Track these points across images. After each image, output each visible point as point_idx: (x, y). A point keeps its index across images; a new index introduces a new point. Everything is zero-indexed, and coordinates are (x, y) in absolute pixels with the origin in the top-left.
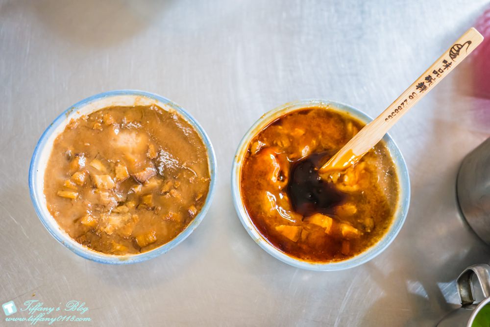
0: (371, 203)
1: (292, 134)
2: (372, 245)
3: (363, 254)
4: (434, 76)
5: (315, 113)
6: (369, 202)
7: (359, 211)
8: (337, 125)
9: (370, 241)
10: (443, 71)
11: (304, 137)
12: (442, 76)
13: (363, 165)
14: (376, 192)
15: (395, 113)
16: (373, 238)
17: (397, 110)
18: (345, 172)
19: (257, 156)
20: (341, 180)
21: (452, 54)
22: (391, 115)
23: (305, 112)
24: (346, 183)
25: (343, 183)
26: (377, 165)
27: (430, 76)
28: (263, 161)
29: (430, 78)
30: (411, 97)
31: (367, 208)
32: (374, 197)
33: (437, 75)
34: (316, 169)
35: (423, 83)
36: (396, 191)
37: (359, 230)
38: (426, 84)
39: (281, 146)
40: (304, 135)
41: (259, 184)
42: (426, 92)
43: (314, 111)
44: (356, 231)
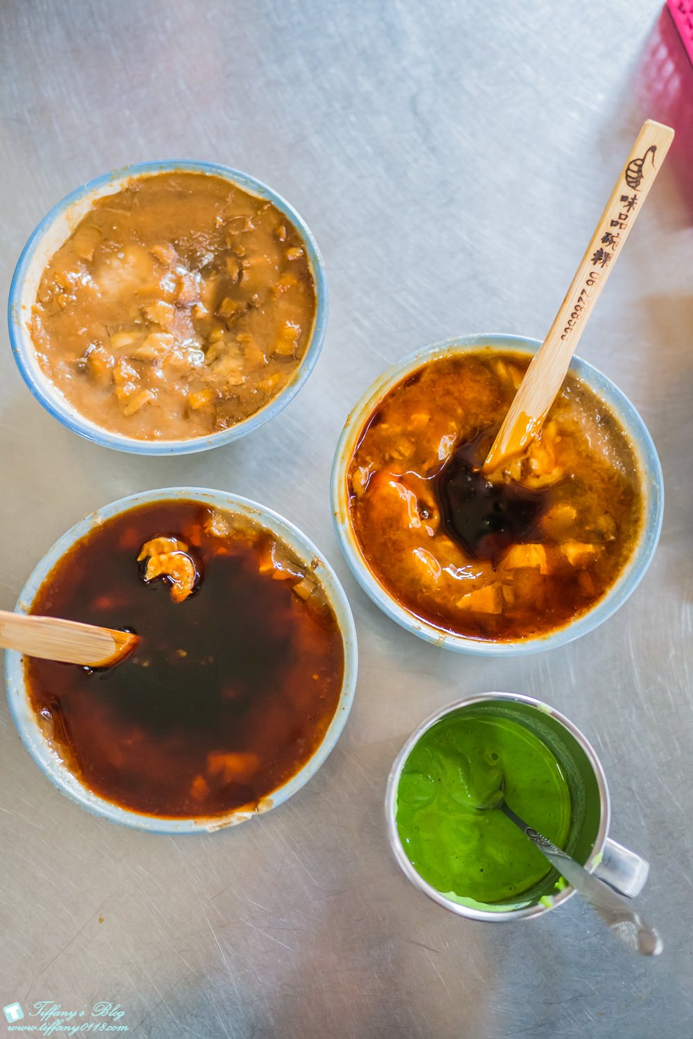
0: (594, 488)
1: (410, 428)
2: (626, 559)
3: (620, 582)
4: (614, 231)
5: (432, 373)
6: (591, 488)
7: (580, 512)
8: (478, 378)
9: (620, 555)
10: (627, 216)
11: (432, 424)
12: (629, 224)
13: (552, 429)
14: (595, 466)
15: (574, 320)
16: (623, 547)
17: (575, 313)
18: (529, 453)
19: (369, 495)
20: (526, 470)
21: (630, 180)
22: (568, 326)
23: (414, 379)
24: (538, 473)
25: (532, 475)
26: (577, 417)
27: (608, 234)
28: (384, 499)
29: (609, 237)
30: (590, 283)
31: (591, 499)
32: (595, 475)
33: (619, 226)
34: (476, 470)
35: (602, 249)
36: (628, 448)
37: (593, 543)
38: (607, 249)
39: (401, 458)
40: (430, 420)
41: (394, 543)
42: (611, 263)
43: (429, 370)
44: (590, 548)
